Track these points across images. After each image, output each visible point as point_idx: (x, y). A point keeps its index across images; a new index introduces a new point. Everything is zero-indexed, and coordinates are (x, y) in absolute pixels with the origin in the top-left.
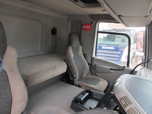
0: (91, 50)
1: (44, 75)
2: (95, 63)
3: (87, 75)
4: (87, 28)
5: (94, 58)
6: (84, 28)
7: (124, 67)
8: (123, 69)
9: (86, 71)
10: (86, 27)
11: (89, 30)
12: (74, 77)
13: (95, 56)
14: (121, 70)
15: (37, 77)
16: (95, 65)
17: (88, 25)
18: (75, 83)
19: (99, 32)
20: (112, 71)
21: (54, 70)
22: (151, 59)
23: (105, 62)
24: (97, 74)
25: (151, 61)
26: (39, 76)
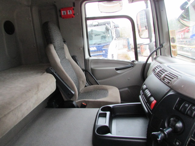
0: (81, 49)
1: (21, 105)
2: (92, 66)
3: (86, 86)
4: (69, 13)
5: (88, 60)
6: (63, 14)
7: (133, 61)
8: (133, 65)
9: (83, 82)
10: (67, 13)
11: (73, 17)
12: (72, 93)
13: (89, 57)
14: (130, 67)
15: (9, 113)
16: (92, 69)
17: (69, 10)
18: (74, 103)
19: (87, 19)
20: (118, 72)
21: (38, 90)
22: (164, 43)
23: (106, 61)
24: (98, 81)
25: (164, 45)
26: (13, 110)
